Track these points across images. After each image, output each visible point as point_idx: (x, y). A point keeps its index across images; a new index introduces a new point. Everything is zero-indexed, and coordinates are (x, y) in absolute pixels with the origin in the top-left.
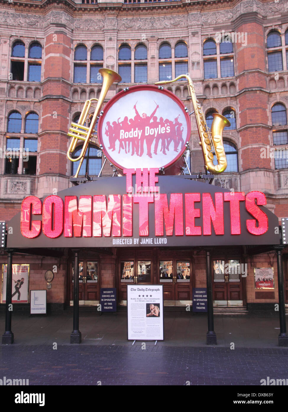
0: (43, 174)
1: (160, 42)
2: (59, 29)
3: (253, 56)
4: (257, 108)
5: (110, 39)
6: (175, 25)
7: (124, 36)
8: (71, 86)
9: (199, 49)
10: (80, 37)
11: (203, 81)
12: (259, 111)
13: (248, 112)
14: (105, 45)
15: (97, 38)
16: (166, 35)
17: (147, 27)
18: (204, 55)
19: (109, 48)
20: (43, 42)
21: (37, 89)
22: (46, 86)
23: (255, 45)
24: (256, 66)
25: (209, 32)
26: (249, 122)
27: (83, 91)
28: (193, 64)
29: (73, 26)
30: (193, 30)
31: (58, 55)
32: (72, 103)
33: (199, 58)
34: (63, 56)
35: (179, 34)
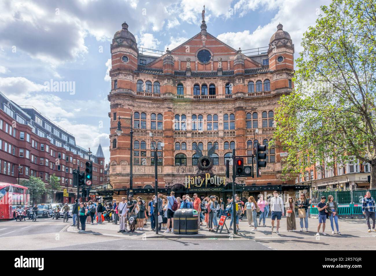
0: (165, 165)
1: (207, 115)
2: (169, 110)
3: (241, 123)
4: (241, 142)
5: (189, 113)
6: (213, 108)
7: (194, 112)
8: (174, 131)
9: (222, 118)
10: (177, 112)
11: (223, 131)
12: (243, 143)
13: (239, 144)
14: (187, 115)
15: (184, 112)
16: (210, 112)
17: (203, 108)
18: (224, 120)
19: (188, 117)
20: (163, 114)
21: (161, 132)
22: (165, 132)
23: (242, 119)
24: (242, 127)
25: (226, 112)
26: (239, 147)
27: (179, 133)
28: (220, 124)
29: (174, 107)
30: (220, 111)
31: (169, 120)
32: (175, 138)
33: (222, 122)
34: (171, 120)
35: (215, 112)
